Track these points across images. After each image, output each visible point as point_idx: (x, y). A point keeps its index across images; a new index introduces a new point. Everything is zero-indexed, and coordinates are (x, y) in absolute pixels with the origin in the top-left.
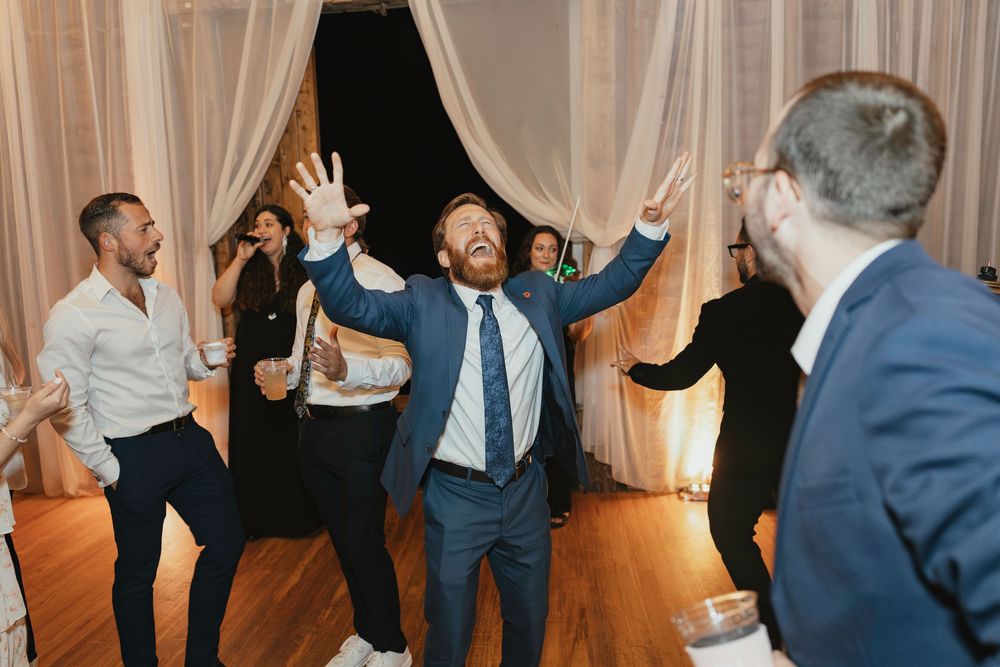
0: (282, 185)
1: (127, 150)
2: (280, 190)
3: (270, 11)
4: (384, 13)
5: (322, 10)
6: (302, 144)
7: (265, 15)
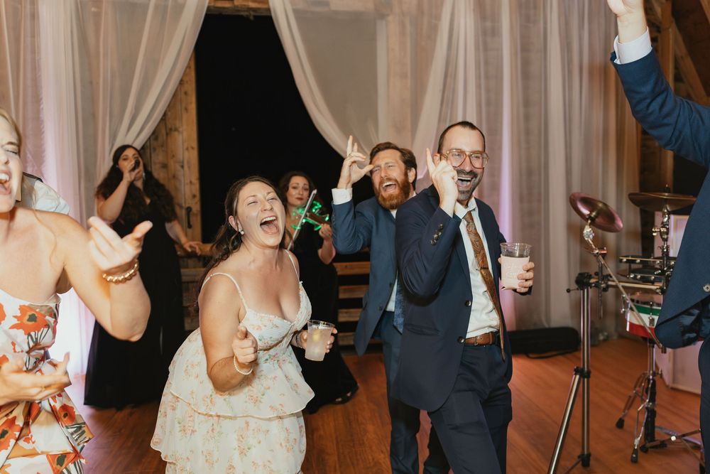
0: (167, 134)
1: (37, 100)
2: (165, 137)
3: (166, 7)
4: (252, 18)
5: (207, 11)
6: (184, 105)
7: (162, 10)
